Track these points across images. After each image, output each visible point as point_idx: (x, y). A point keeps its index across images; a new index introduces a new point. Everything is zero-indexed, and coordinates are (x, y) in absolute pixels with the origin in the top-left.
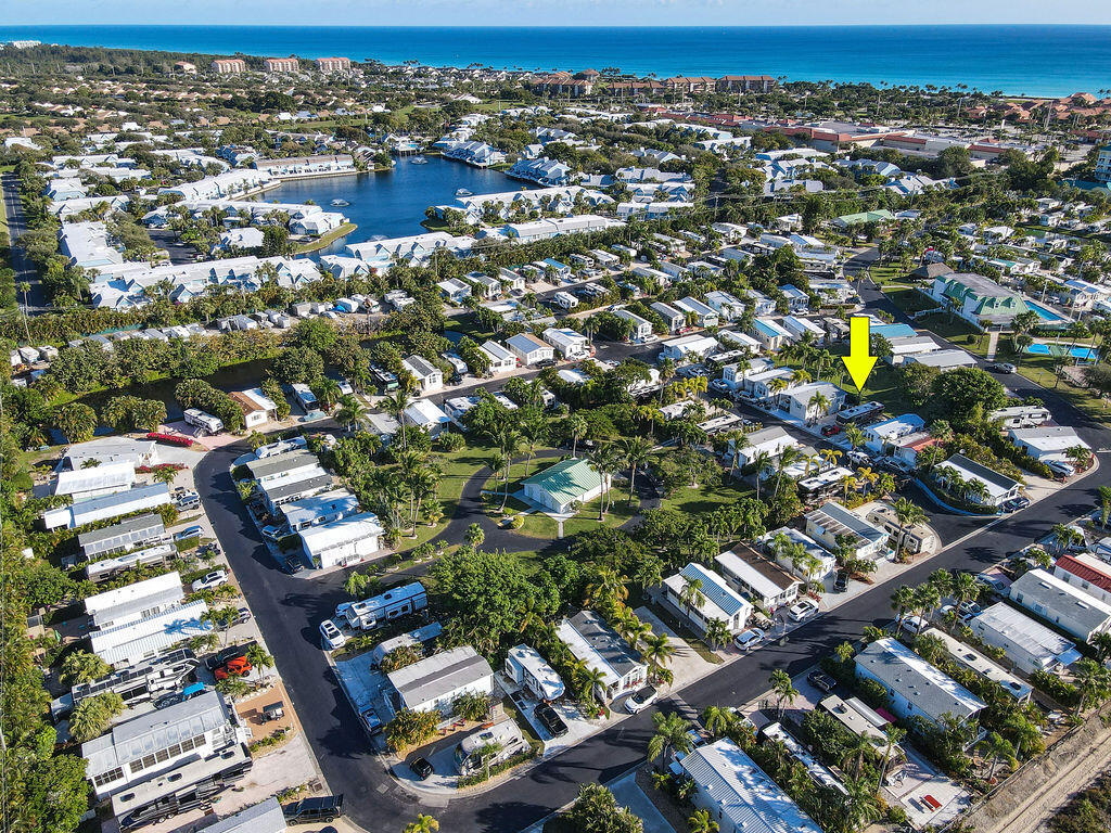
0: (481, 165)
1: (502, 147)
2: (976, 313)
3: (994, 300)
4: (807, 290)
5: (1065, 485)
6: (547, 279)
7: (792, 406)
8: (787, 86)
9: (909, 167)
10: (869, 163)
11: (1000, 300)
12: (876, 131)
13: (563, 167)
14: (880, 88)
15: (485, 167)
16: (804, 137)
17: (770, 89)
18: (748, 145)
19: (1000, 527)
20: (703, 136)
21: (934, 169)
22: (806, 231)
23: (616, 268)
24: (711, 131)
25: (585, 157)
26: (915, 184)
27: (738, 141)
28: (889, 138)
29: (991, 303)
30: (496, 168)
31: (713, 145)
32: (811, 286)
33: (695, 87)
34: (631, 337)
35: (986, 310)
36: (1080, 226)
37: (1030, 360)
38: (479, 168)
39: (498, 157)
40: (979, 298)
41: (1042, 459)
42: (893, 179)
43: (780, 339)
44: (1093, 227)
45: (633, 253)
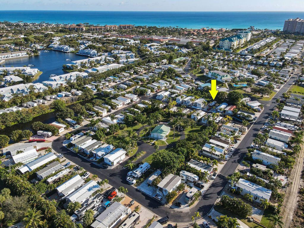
0: (67, 52)
1: (73, 47)
2: (221, 79)
3: (224, 76)
4: (181, 77)
5: (261, 113)
6: (114, 82)
7: (197, 104)
8: (136, 27)
9: (181, 46)
10: (171, 46)
11: (225, 75)
12: (167, 38)
13: (95, 51)
14: (159, 27)
15: (68, 52)
16: (152, 40)
17: (132, 28)
18: (139, 43)
20: (126, 41)
21: (187, 46)
22: (170, 63)
23: (129, 77)
24: (128, 39)
25: (99, 48)
26: (185, 51)
27: (137, 42)
28: (171, 40)
30: (72, 52)
31: (131, 43)
33: (113, 28)
34: (146, 94)
35: (223, 78)
36: (222, 58)
37: (236, 88)
39: (72, 49)
40: (221, 76)
41: (254, 108)
42: (179, 50)
43: (183, 90)
44: (225, 58)
45: (132, 72)
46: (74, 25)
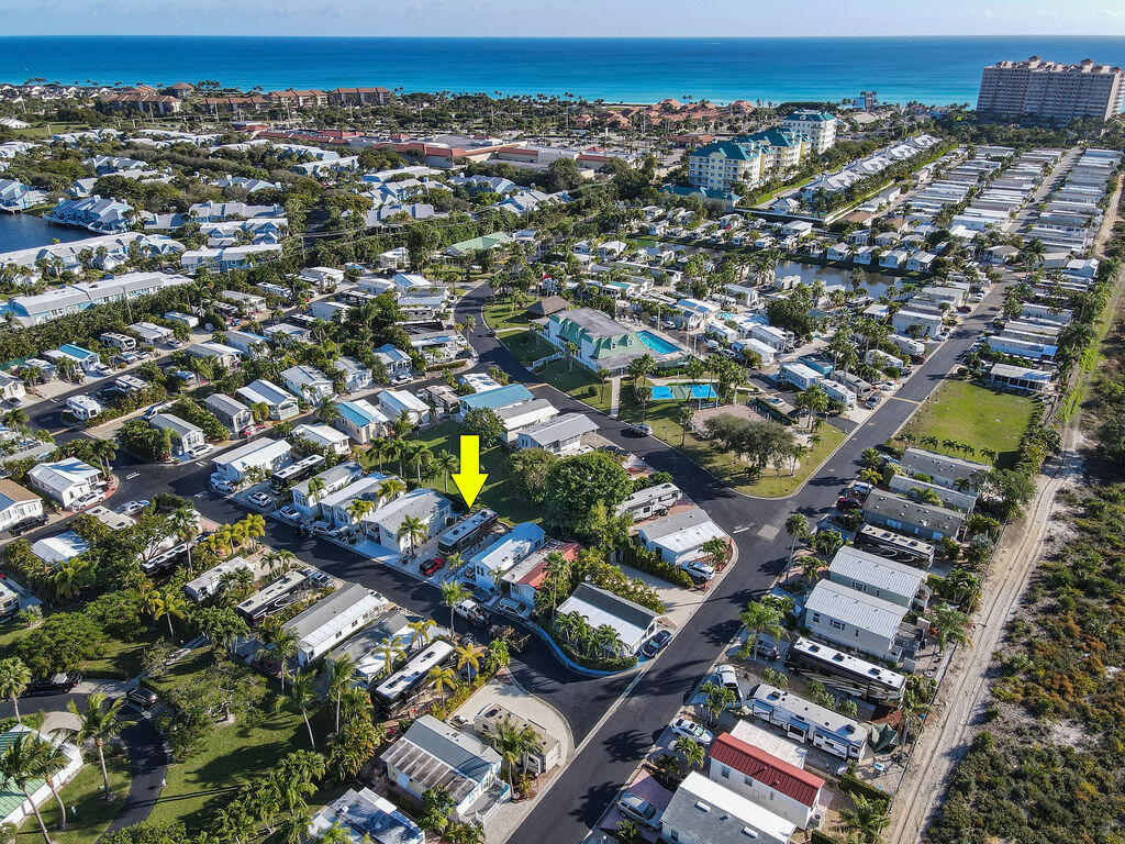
0: (12, 209)
1: (38, 184)
2: (595, 357)
3: (609, 341)
4: (408, 349)
5: (709, 593)
6: (63, 376)
7: (382, 534)
8: (405, 99)
9: (524, 181)
10: (484, 179)
11: (616, 339)
12: (490, 144)
13: (119, 207)
14: (495, 99)
15: (18, 212)
16: (416, 154)
17: (387, 101)
18: (357, 165)
19: (643, 686)
20: (304, 158)
21: (546, 182)
22: (413, 269)
23: (170, 346)
24: (315, 151)
25: (151, 192)
26: (530, 199)
27: (345, 162)
28: (503, 150)
29: (608, 344)
30: (33, 212)
31: (316, 167)
32: (414, 344)
33: (305, 101)
34: (175, 453)
35: (603, 353)
36: (684, 234)
37: (654, 409)
38: (10, 213)
39: (35, 198)
40: (595, 341)
41: (679, 561)
42: (507, 197)
43: (372, 427)
44: (695, 234)
45: (193, 322)
46: (148, 91)
